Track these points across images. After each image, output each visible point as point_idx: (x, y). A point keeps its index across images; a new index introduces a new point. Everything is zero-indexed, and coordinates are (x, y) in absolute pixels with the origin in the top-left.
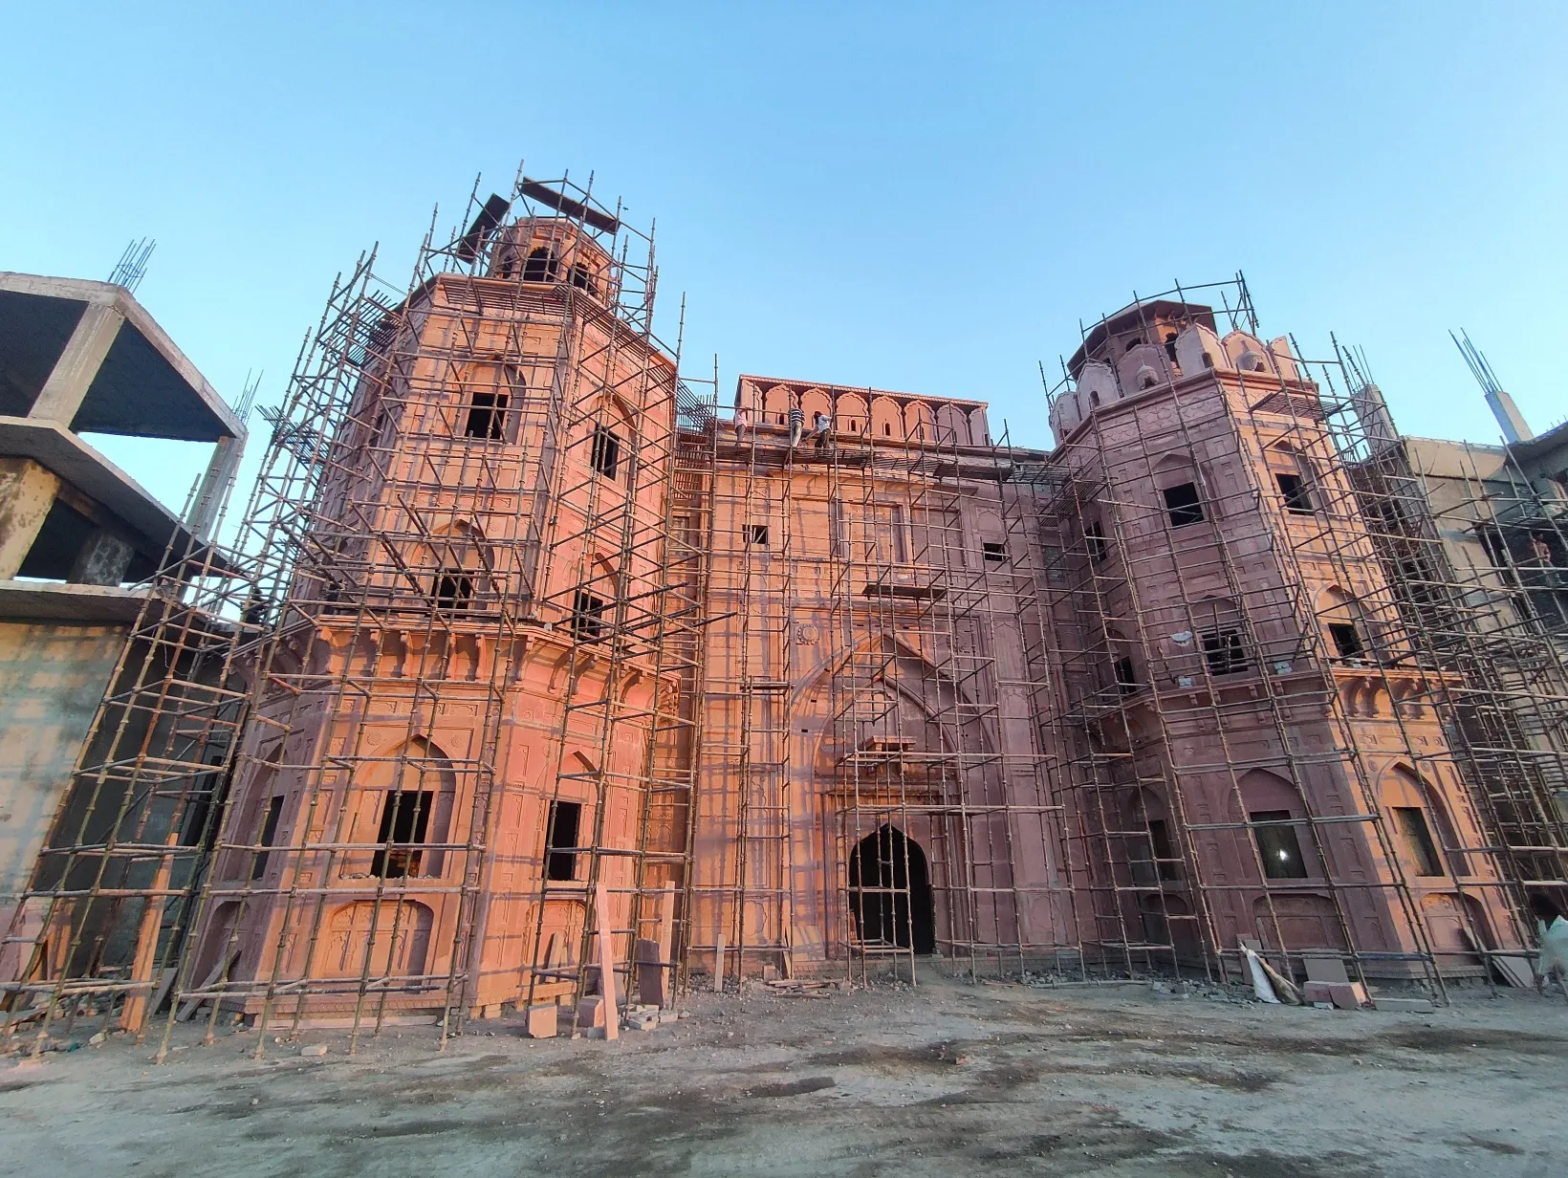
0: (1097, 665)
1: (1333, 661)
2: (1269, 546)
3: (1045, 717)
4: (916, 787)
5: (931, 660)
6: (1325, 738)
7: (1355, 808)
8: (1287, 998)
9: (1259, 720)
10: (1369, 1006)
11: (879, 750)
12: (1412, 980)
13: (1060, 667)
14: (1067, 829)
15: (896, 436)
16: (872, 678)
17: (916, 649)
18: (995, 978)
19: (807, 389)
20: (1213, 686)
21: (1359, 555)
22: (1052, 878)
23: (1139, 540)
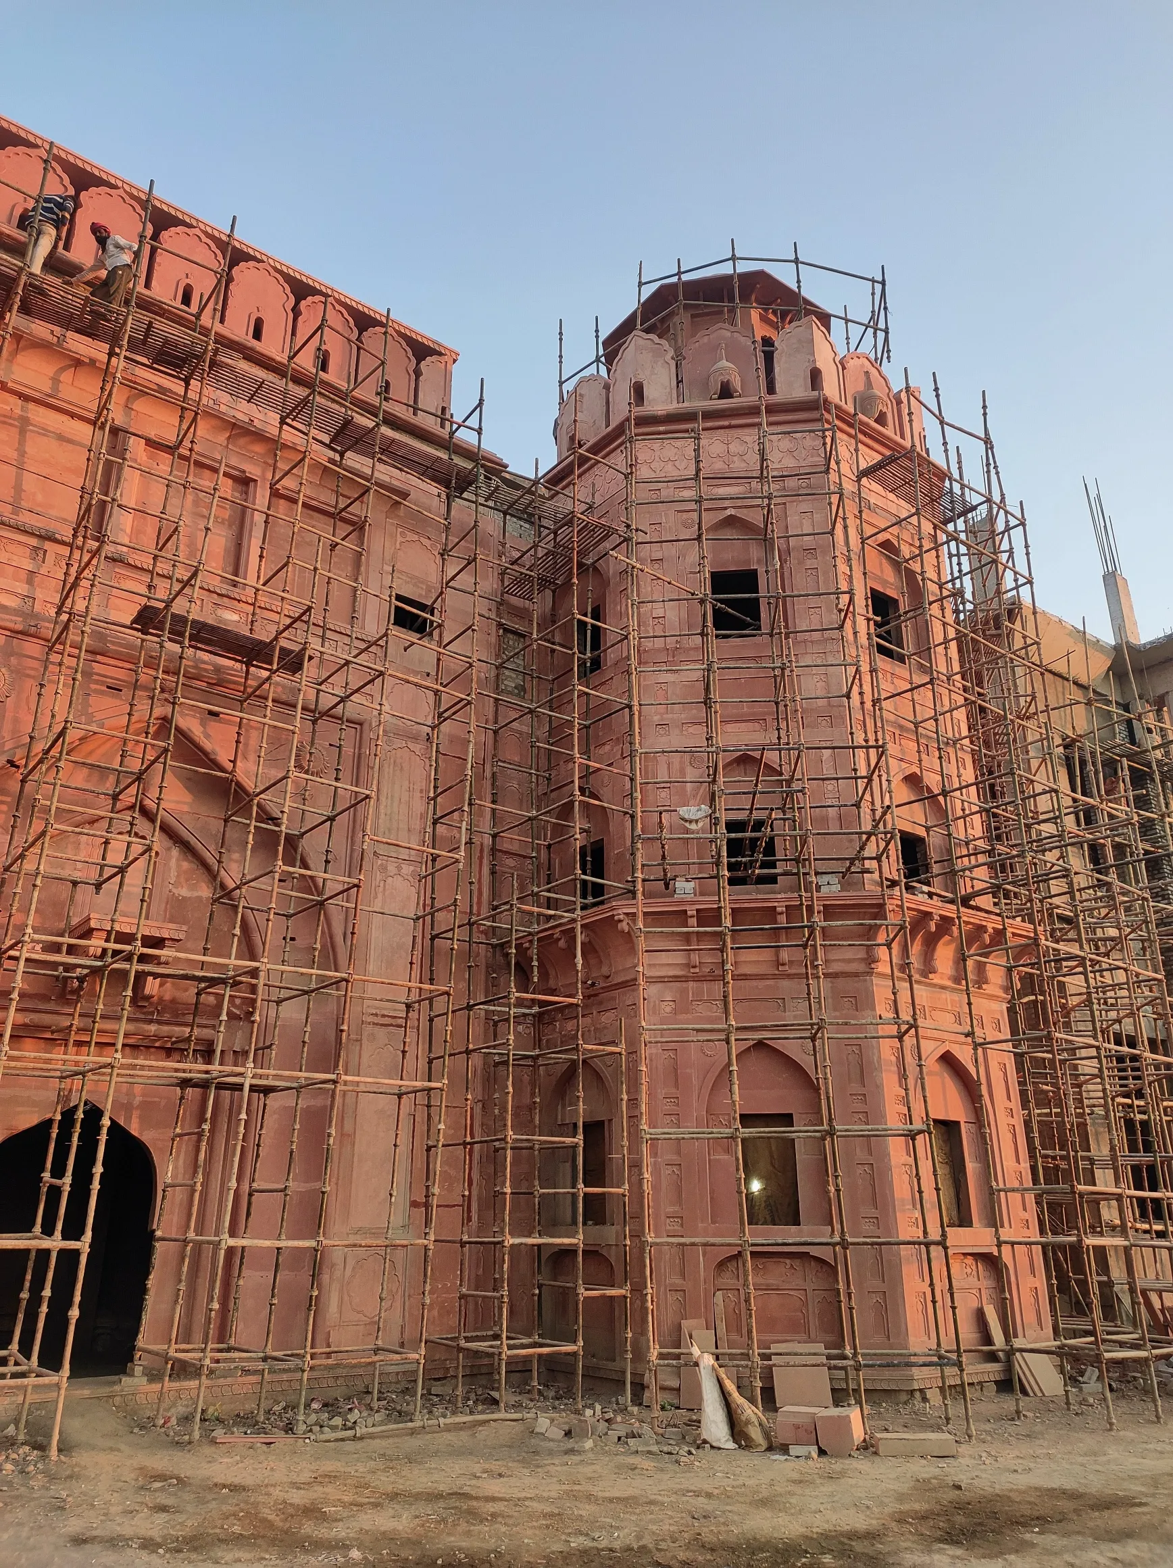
0: (549, 846)
1: (894, 884)
2: (845, 690)
3: (444, 920)
4: (165, 1029)
5: (249, 785)
6: (862, 1001)
7: (884, 1116)
8: (747, 1438)
9: (779, 964)
10: (868, 1447)
11: (96, 944)
12: (912, 1392)
13: (488, 841)
14: (442, 1126)
15: (273, 346)
16: (115, 797)
17: (224, 757)
18: (246, 1421)
19: (99, 182)
20: (728, 898)
21: (950, 735)
22: (398, 1219)
23: (659, 643)
